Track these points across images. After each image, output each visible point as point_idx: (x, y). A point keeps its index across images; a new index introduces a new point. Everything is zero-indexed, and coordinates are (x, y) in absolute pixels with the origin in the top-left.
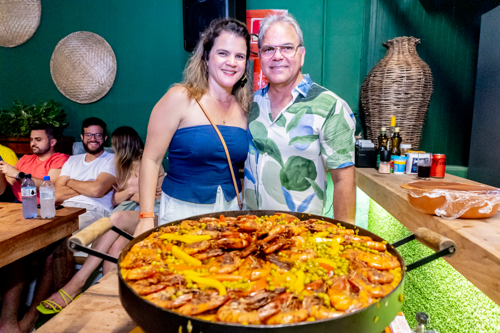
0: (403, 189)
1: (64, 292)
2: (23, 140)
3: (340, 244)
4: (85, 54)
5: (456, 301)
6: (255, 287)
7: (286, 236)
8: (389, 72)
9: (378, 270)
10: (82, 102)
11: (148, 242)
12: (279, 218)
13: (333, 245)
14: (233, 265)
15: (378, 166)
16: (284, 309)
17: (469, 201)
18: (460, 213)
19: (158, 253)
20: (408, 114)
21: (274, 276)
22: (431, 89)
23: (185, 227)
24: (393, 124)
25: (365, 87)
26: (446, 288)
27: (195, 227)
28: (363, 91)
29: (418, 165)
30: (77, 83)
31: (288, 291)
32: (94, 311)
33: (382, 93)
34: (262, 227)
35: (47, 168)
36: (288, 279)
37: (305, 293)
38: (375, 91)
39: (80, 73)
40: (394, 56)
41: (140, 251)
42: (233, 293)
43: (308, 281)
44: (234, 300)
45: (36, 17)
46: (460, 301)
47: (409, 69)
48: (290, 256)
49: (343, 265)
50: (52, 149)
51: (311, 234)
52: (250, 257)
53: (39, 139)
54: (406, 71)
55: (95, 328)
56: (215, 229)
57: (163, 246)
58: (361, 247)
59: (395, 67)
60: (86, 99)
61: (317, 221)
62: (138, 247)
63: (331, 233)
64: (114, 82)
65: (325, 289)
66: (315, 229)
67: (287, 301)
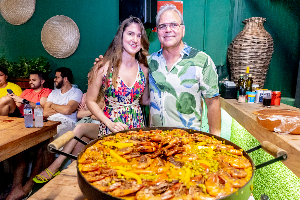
0: (253, 115)
1: (49, 171)
2: (25, 80)
3: (213, 150)
4: (61, 29)
5: (285, 184)
6: (160, 178)
7: (179, 145)
8: (246, 39)
9: (237, 168)
10: (60, 58)
11: (96, 147)
12: (176, 132)
13: (208, 151)
14: (147, 163)
15: (237, 98)
16: (177, 194)
17: (296, 123)
18: (290, 131)
19: (101, 154)
20: (257, 66)
21: (172, 171)
22: (272, 50)
23: (118, 137)
24: (248, 72)
25: (230, 49)
26: (279, 175)
27: (124, 137)
28: (229, 51)
29: (263, 98)
30: (57, 46)
31: (180, 182)
32: (65, 185)
33: (241, 53)
34: (165, 139)
35: (39, 97)
36: (180, 173)
37: (191, 184)
38: (237, 51)
39: (58, 40)
40: (249, 29)
41: (90, 153)
42: (146, 182)
43: (192, 176)
44: (147, 187)
45: (32, 7)
46: (288, 184)
47: (259, 37)
48: (182, 158)
49: (215, 165)
50: (42, 85)
51: (195, 143)
52: (157, 158)
53: (35, 80)
54: (257, 38)
55: (64, 196)
56: (136, 139)
57: (104, 150)
58: (227, 153)
59: (250, 36)
60: (62, 56)
61: (199, 135)
62: (90, 150)
63: (207, 143)
64: (78, 46)
65: (203, 181)
66: (198, 140)
67: (179, 189)
